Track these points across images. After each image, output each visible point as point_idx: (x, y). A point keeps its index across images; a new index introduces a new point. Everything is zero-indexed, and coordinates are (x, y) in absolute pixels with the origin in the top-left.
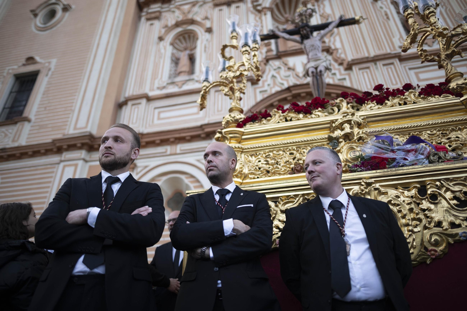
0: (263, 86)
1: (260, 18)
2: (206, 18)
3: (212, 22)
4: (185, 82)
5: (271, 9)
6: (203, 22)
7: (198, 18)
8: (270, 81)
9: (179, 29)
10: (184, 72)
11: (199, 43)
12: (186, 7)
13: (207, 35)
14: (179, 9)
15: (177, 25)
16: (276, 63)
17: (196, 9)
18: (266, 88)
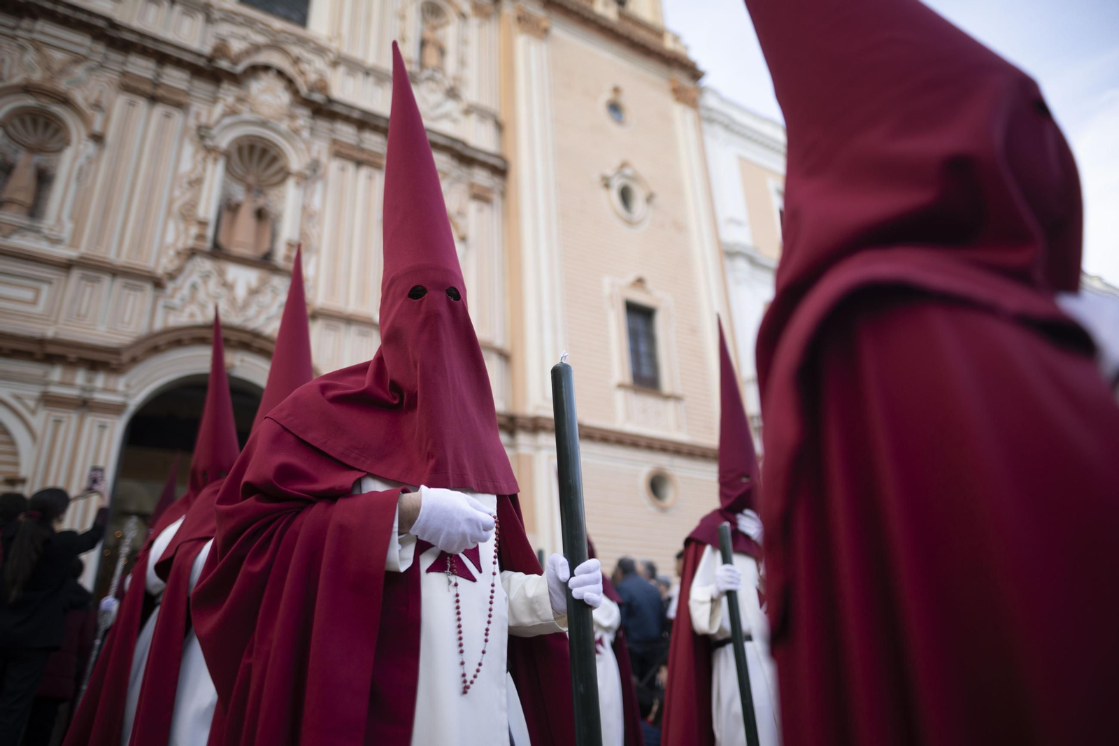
0: (172, 296)
1: (204, 160)
2: (97, 106)
3: (107, 121)
4: (18, 229)
5: (227, 155)
6: (89, 112)
7: (79, 97)
8: (185, 291)
9: (30, 101)
10: (20, 204)
11: (68, 154)
12: (58, 56)
13: (91, 147)
14: (38, 50)
15: (27, 89)
16: (207, 265)
17: (79, 71)
18: (176, 301)
